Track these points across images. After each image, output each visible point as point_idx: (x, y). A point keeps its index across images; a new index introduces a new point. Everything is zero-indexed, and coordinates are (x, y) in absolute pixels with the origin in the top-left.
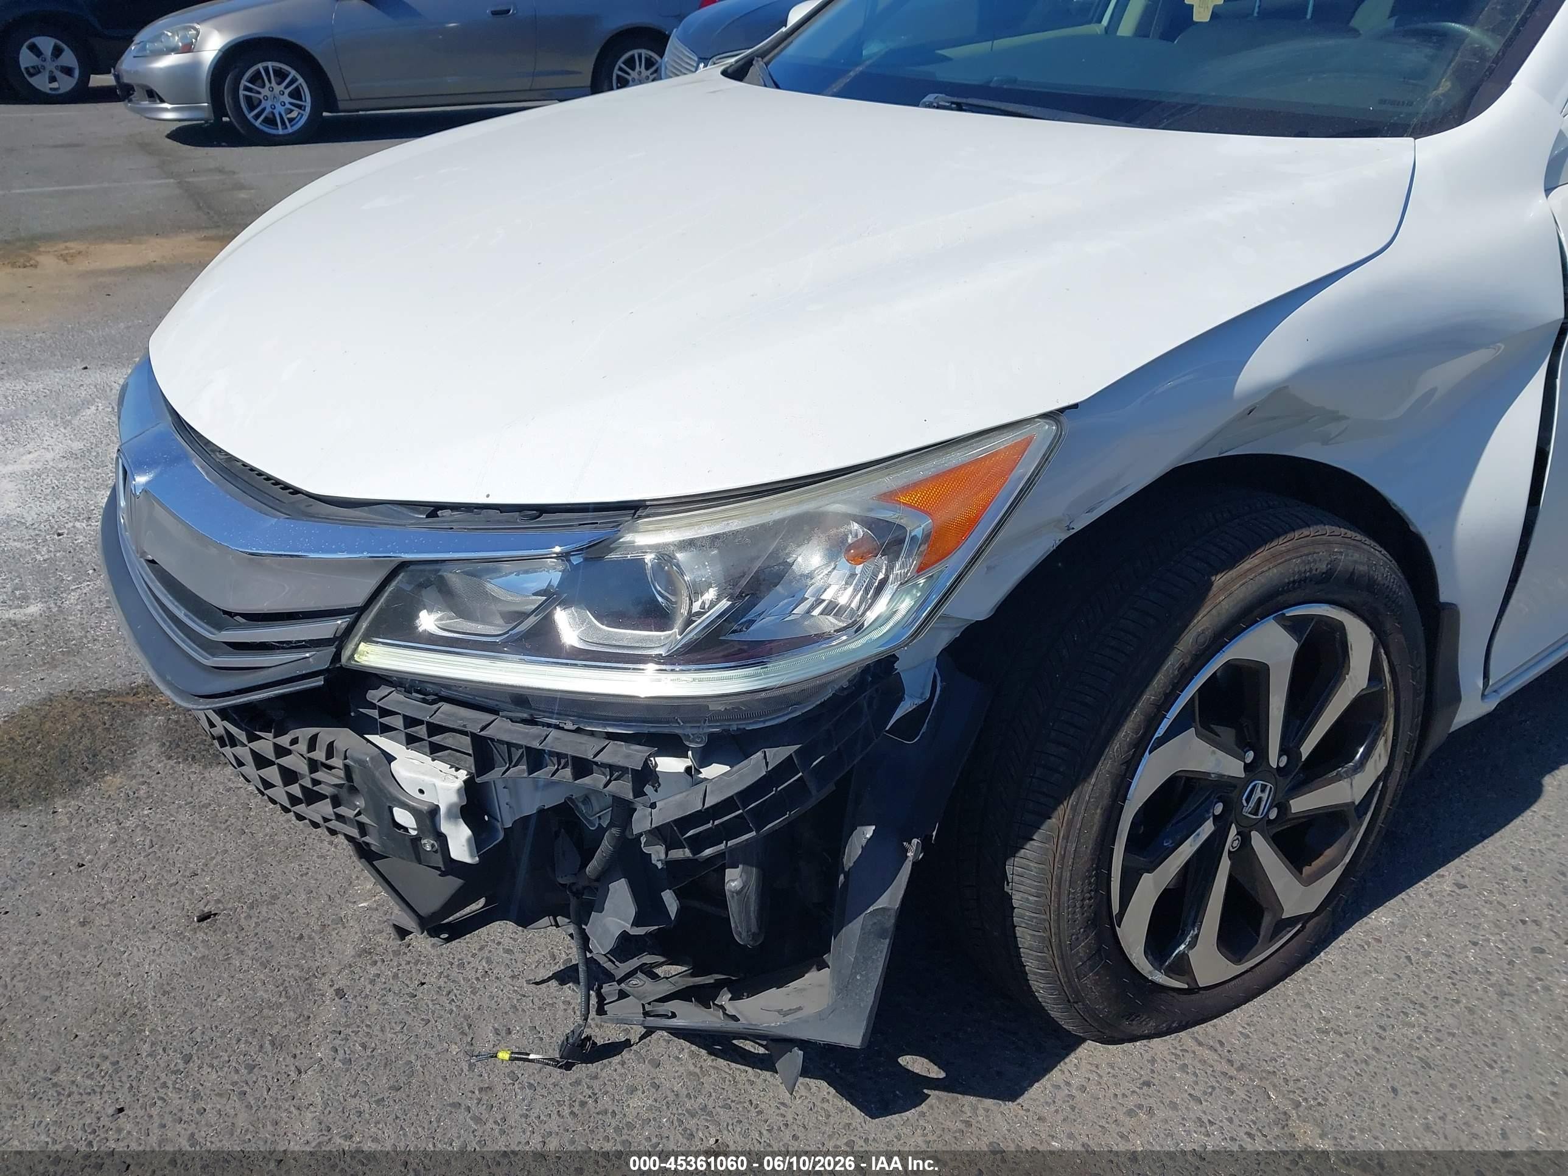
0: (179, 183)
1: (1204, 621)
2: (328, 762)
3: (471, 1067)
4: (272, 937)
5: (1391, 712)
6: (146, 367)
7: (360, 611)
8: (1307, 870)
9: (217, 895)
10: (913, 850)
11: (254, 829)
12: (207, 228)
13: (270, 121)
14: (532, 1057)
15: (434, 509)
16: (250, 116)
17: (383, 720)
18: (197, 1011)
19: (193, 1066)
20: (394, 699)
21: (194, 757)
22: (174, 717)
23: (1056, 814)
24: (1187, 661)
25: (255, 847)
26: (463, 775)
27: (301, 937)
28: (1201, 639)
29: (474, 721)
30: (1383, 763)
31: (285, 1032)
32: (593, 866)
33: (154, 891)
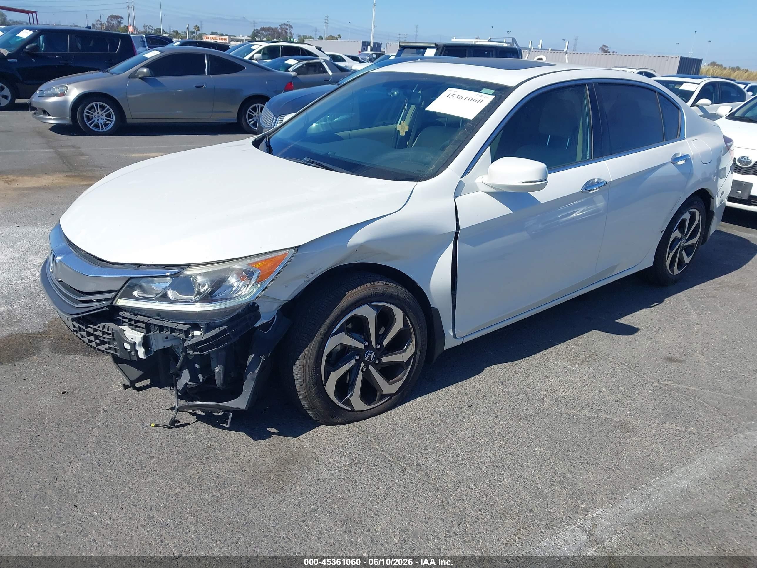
0: (55, 151)
1: (344, 303)
2: (108, 332)
3: (143, 428)
4: (85, 398)
5: (413, 335)
6: (59, 226)
7: (119, 291)
8: (391, 381)
9: (68, 388)
10: (263, 358)
11: (80, 372)
12: (67, 172)
13: (97, 126)
14: (161, 425)
15: (139, 265)
16: (88, 124)
17: (123, 320)
18: (62, 414)
19: (61, 426)
20: (126, 314)
21: (61, 352)
22: (54, 341)
23: (303, 352)
24: (339, 313)
25: (81, 376)
26: (143, 334)
27: (94, 398)
28: (343, 308)
29: (146, 319)
30: (413, 351)
31: (88, 420)
32: (179, 364)
33: (48, 386)
